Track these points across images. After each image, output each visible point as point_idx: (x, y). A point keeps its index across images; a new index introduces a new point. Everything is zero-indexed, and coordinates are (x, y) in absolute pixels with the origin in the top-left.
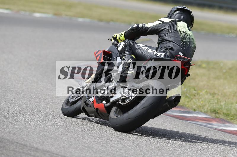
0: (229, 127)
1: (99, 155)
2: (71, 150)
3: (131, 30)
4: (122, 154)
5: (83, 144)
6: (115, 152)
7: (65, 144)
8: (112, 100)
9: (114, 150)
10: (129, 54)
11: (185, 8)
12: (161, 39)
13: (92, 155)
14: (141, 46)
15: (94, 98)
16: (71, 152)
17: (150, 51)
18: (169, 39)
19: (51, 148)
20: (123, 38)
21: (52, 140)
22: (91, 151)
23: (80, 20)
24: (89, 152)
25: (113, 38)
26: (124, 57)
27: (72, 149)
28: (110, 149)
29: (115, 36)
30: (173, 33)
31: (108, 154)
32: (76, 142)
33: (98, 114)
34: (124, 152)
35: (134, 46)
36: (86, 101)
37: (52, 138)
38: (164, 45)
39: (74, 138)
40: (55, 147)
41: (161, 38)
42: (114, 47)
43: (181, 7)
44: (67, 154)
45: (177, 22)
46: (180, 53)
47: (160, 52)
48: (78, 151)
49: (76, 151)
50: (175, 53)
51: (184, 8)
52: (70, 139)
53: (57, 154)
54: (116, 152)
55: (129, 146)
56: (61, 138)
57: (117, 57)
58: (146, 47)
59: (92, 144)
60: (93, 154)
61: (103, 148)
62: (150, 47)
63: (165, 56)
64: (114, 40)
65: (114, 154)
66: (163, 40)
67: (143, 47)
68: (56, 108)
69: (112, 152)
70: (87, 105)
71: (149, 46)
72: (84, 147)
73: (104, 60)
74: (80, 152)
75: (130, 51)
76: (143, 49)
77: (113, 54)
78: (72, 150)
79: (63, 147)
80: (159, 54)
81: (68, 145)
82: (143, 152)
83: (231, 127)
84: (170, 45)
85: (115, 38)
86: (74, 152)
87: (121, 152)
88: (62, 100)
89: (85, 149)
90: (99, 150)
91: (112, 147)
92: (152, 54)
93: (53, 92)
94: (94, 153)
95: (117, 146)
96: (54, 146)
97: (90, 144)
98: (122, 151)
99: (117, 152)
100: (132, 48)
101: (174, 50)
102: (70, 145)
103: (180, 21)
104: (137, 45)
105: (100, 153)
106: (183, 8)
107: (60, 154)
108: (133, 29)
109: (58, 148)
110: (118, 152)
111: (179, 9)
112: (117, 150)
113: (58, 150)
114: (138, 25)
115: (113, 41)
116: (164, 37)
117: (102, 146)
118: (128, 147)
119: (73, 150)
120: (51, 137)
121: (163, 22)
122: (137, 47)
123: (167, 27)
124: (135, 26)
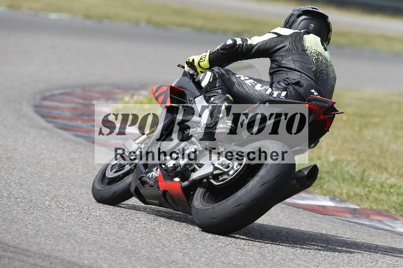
0: (307, 199)
1: (86, 248)
2: (38, 240)
3: (221, 49)
4: (126, 246)
5: (59, 230)
6: (113, 243)
7: (29, 230)
8: (195, 176)
9: (112, 239)
10: (222, 94)
11: (316, 9)
12: (276, 66)
13: (75, 248)
14: (242, 78)
15: (158, 173)
16: (39, 244)
17: (258, 87)
18: (292, 66)
19: (6, 236)
20: (205, 63)
21: (6, 222)
22: (72, 241)
23: (53, 16)
24: (69, 243)
25: (188, 63)
26: (212, 99)
27: (40, 238)
28: (106, 238)
29: (191, 61)
30: (299, 54)
31: (101, 246)
32: (47, 226)
33: (167, 200)
34: (129, 242)
35: (230, 79)
36: (143, 177)
37: (6, 219)
38: (284, 76)
39: (45, 220)
40: (12, 235)
41: (276, 63)
42: (187, 79)
43: (308, 7)
44: (32, 247)
45: (304, 34)
46: (313, 91)
47: (277, 89)
48: (50, 241)
49: (47, 241)
50: (304, 90)
51: (314, 10)
52: (38, 220)
53: (15, 247)
54: (115, 243)
55: (138, 233)
56: (22, 220)
57: (195, 98)
58: (251, 81)
59: (74, 229)
60: (77, 247)
61: (94, 236)
62: (259, 81)
63: (286, 96)
64: (189, 66)
65: (112, 246)
66: (280, 67)
67: (247, 80)
68: (14, 167)
69: (108, 242)
70: (144, 183)
71: (256, 78)
72: (61, 235)
73: (172, 102)
74: (54, 244)
75: (223, 87)
76: (246, 84)
77: (186, 92)
78: (41, 240)
79: (26, 235)
80: (276, 94)
81: (34, 231)
82: (161, 242)
83: (310, 199)
84: (294, 77)
85: (191, 64)
86: (44, 243)
87: (124, 243)
88: (23, 153)
89: (63, 238)
90: (86, 240)
91: (108, 235)
92: (264, 93)
93: (7, 140)
94: (78, 245)
95: (118, 232)
96: (10, 233)
97: (71, 229)
98: (126, 241)
99: (117, 242)
100: (227, 82)
101: (303, 86)
102: (37, 231)
103: (308, 33)
104: (236, 77)
105: (89, 245)
106: (312, 9)
107: (20, 246)
108: (225, 48)
109: (17, 236)
110: (119, 244)
111: (305, 12)
112: (118, 239)
113: (17, 240)
114: (235, 41)
115: (187, 68)
116: (283, 62)
117: (92, 232)
118: (135, 234)
119: (43, 239)
120: (4, 217)
121: (279, 35)
122: (235, 80)
123: (287, 44)
124: (230, 42)
